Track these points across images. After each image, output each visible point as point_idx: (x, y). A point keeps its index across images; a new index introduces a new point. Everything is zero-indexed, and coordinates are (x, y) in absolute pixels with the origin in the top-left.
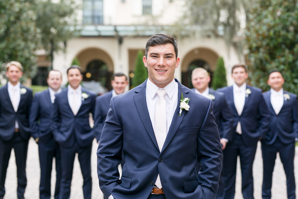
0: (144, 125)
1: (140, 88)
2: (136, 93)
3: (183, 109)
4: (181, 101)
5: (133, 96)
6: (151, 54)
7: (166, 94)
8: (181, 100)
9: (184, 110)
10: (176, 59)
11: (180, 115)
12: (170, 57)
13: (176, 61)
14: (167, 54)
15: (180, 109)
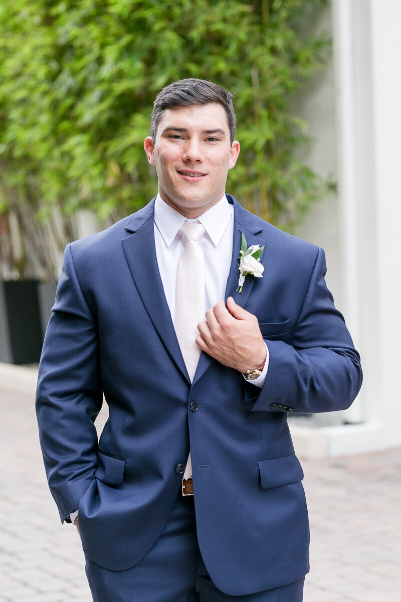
0: (149, 315)
1: (140, 219)
2: (128, 234)
3: (247, 274)
4: (240, 255)
5: (122, 242)
6: (168, 129)
7: (206, 235)
8: (241, 252)
9: (249, 277)
10: (231, 145)
11: (241, 291)
12: (217, 140)
13: (231, 152)
14: (209, 132)
15: (241, 275)
